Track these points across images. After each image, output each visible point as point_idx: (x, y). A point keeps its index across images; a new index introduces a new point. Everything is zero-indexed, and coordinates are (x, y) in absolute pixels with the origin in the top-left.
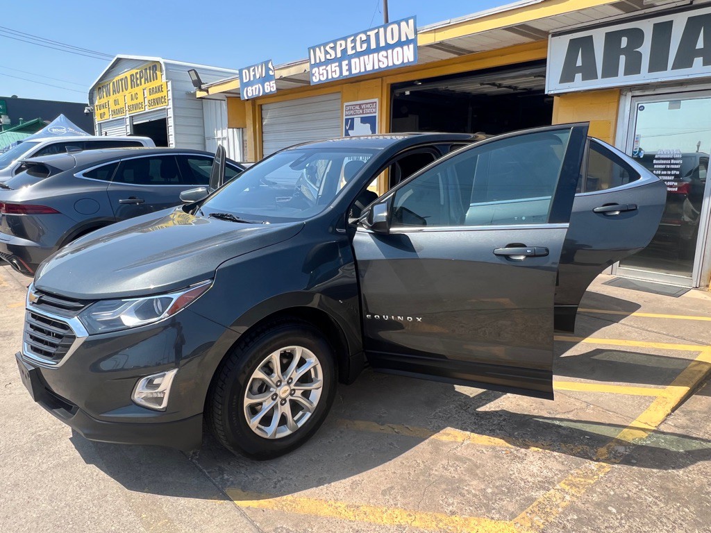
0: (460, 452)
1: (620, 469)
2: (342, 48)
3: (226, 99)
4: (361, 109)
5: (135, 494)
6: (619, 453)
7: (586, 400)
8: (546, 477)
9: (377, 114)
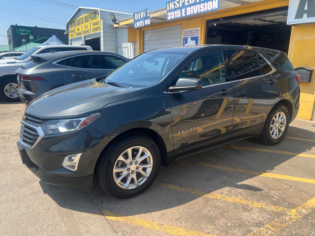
0: (218, 204)
1: (301, 221)
2: (183, 2)
3: (127, 28)
4: (191, 33)
5: (62, 209)
6: (303, 213)
7: (290, 184)
8: (260, 221)
9: (199, 36)
